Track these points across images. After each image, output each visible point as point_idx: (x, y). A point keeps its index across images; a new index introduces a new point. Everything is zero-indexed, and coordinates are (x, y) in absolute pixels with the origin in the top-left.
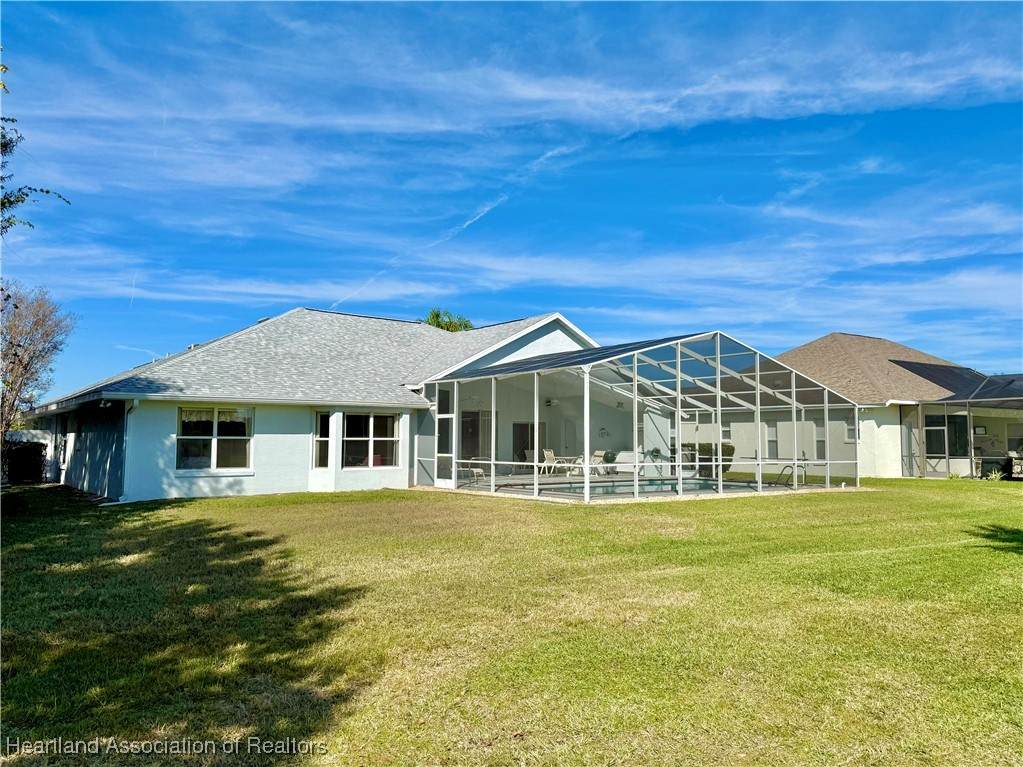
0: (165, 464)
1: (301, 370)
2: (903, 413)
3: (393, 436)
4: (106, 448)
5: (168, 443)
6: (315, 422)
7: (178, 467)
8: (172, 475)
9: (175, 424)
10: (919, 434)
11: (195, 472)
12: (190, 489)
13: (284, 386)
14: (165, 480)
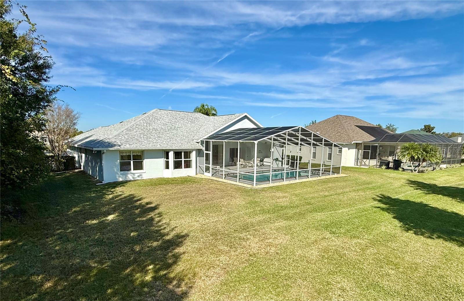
0: (117, 170)
1: (158, 135)
2: (357, 146)
3: (190, 158)
4: (96, 163)
5: (117, 163)
6: (164, 155)
7: (121, 171)
8: (119, 174)
9: (119, 157)
10: (361, 152)
11: (126, 172)
12: (126, 178)
13: (153, 143)
14: (117, 175)
